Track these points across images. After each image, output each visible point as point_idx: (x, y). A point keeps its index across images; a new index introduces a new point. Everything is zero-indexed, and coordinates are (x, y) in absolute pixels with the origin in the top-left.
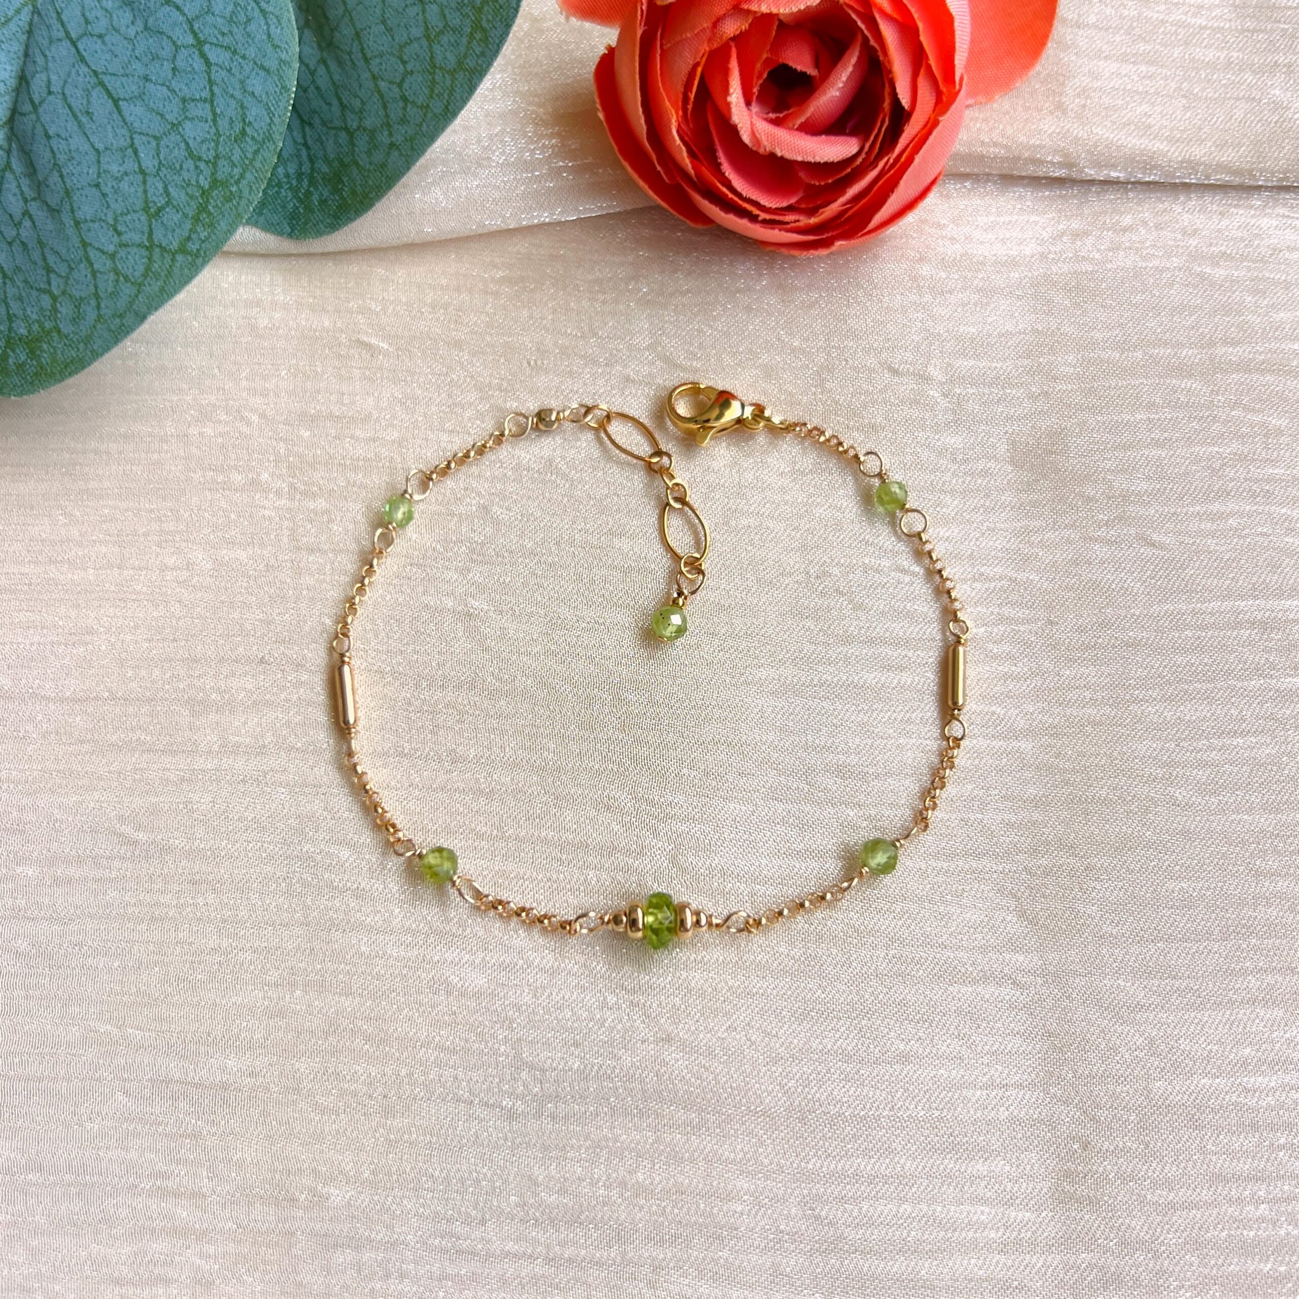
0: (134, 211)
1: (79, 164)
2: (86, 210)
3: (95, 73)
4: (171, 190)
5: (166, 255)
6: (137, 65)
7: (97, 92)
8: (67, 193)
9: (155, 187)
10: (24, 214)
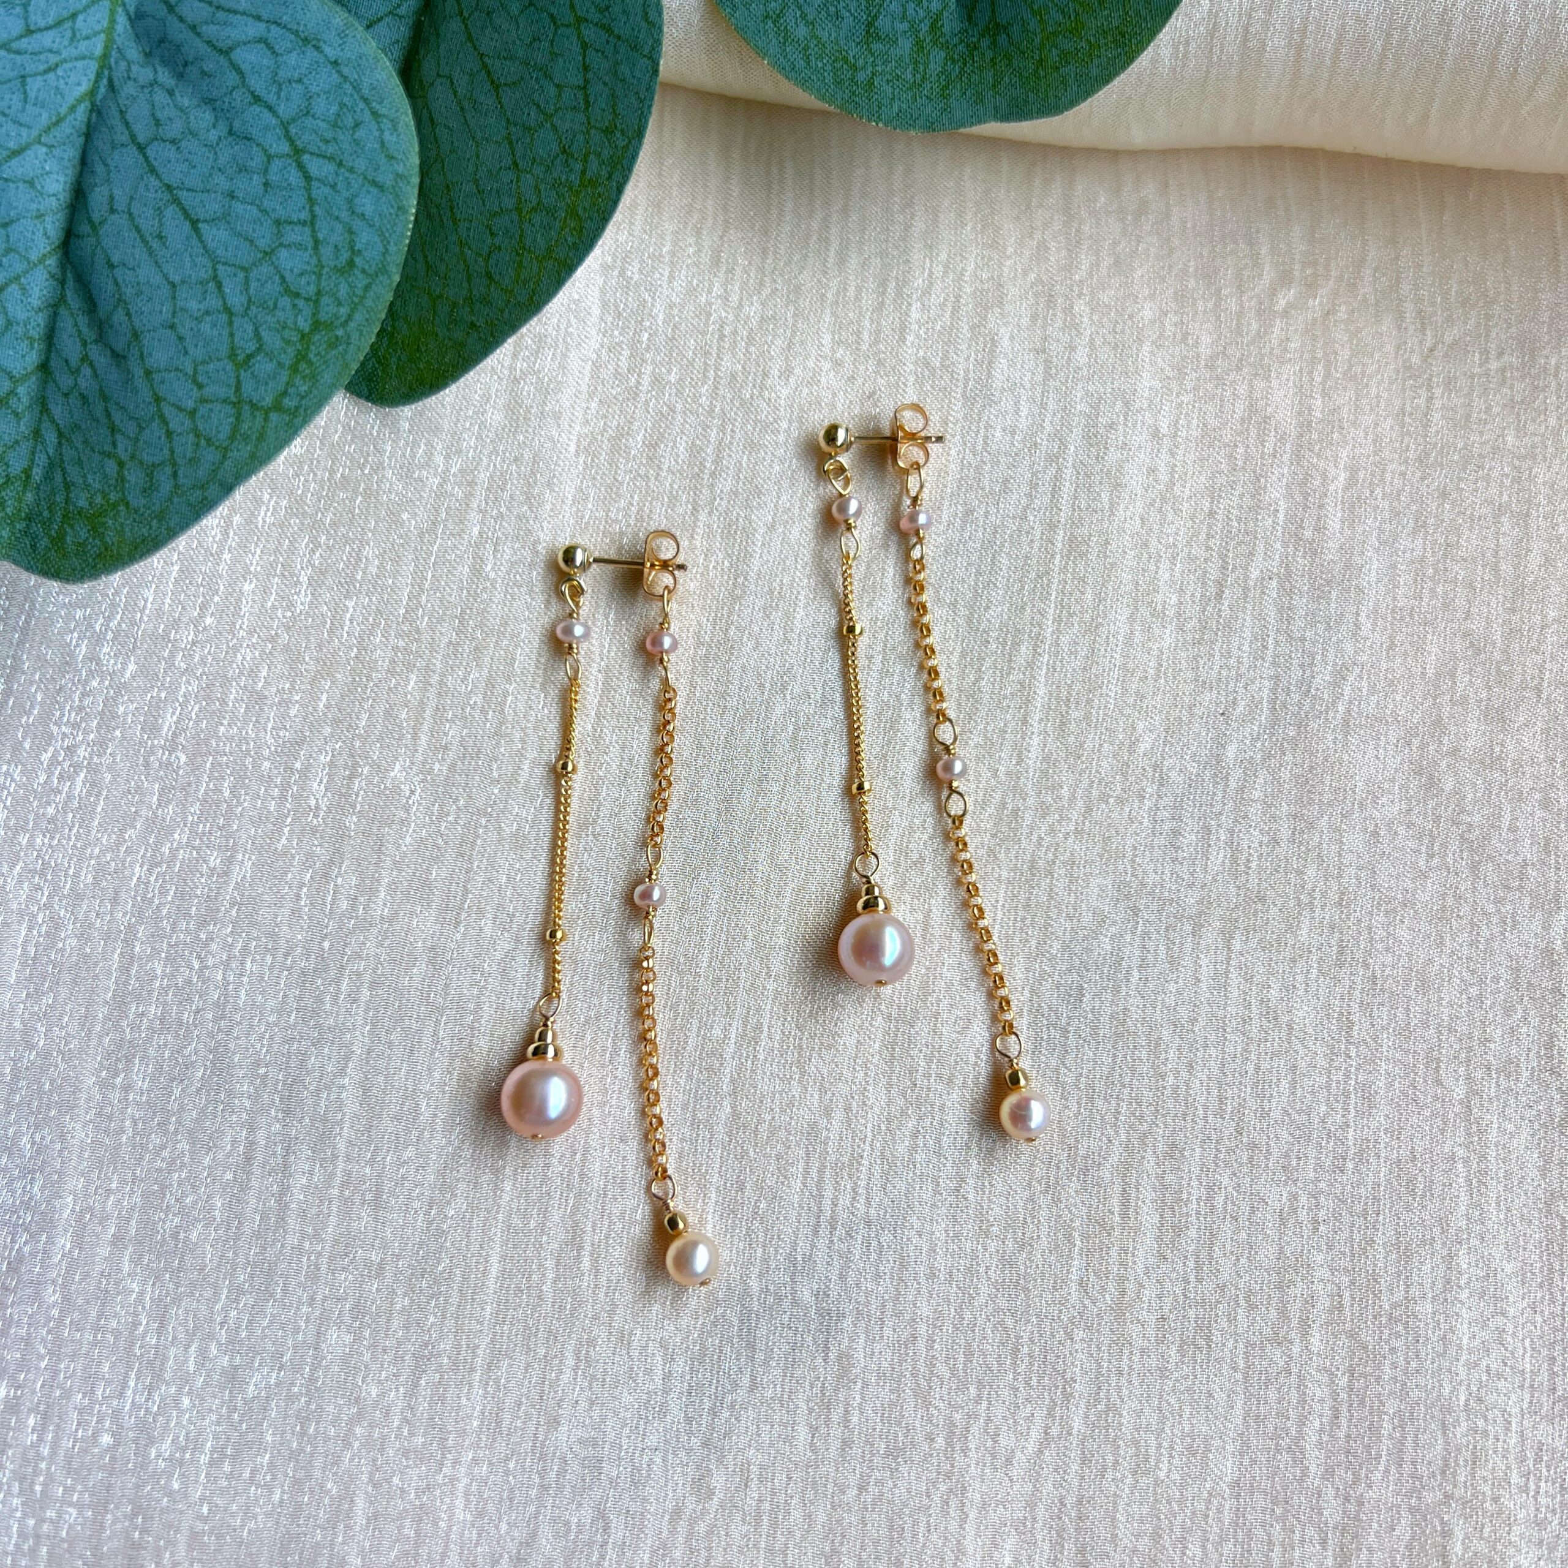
0: (219, 360)
1: (150, 299)
2: (159, 355)
3: (169, 187)
4: (264, 334)
5: (258, 414)
6: (220, 180)
7: (170, 211)
8: (136, 335)
9: (244, 329)
10: (82, 360)
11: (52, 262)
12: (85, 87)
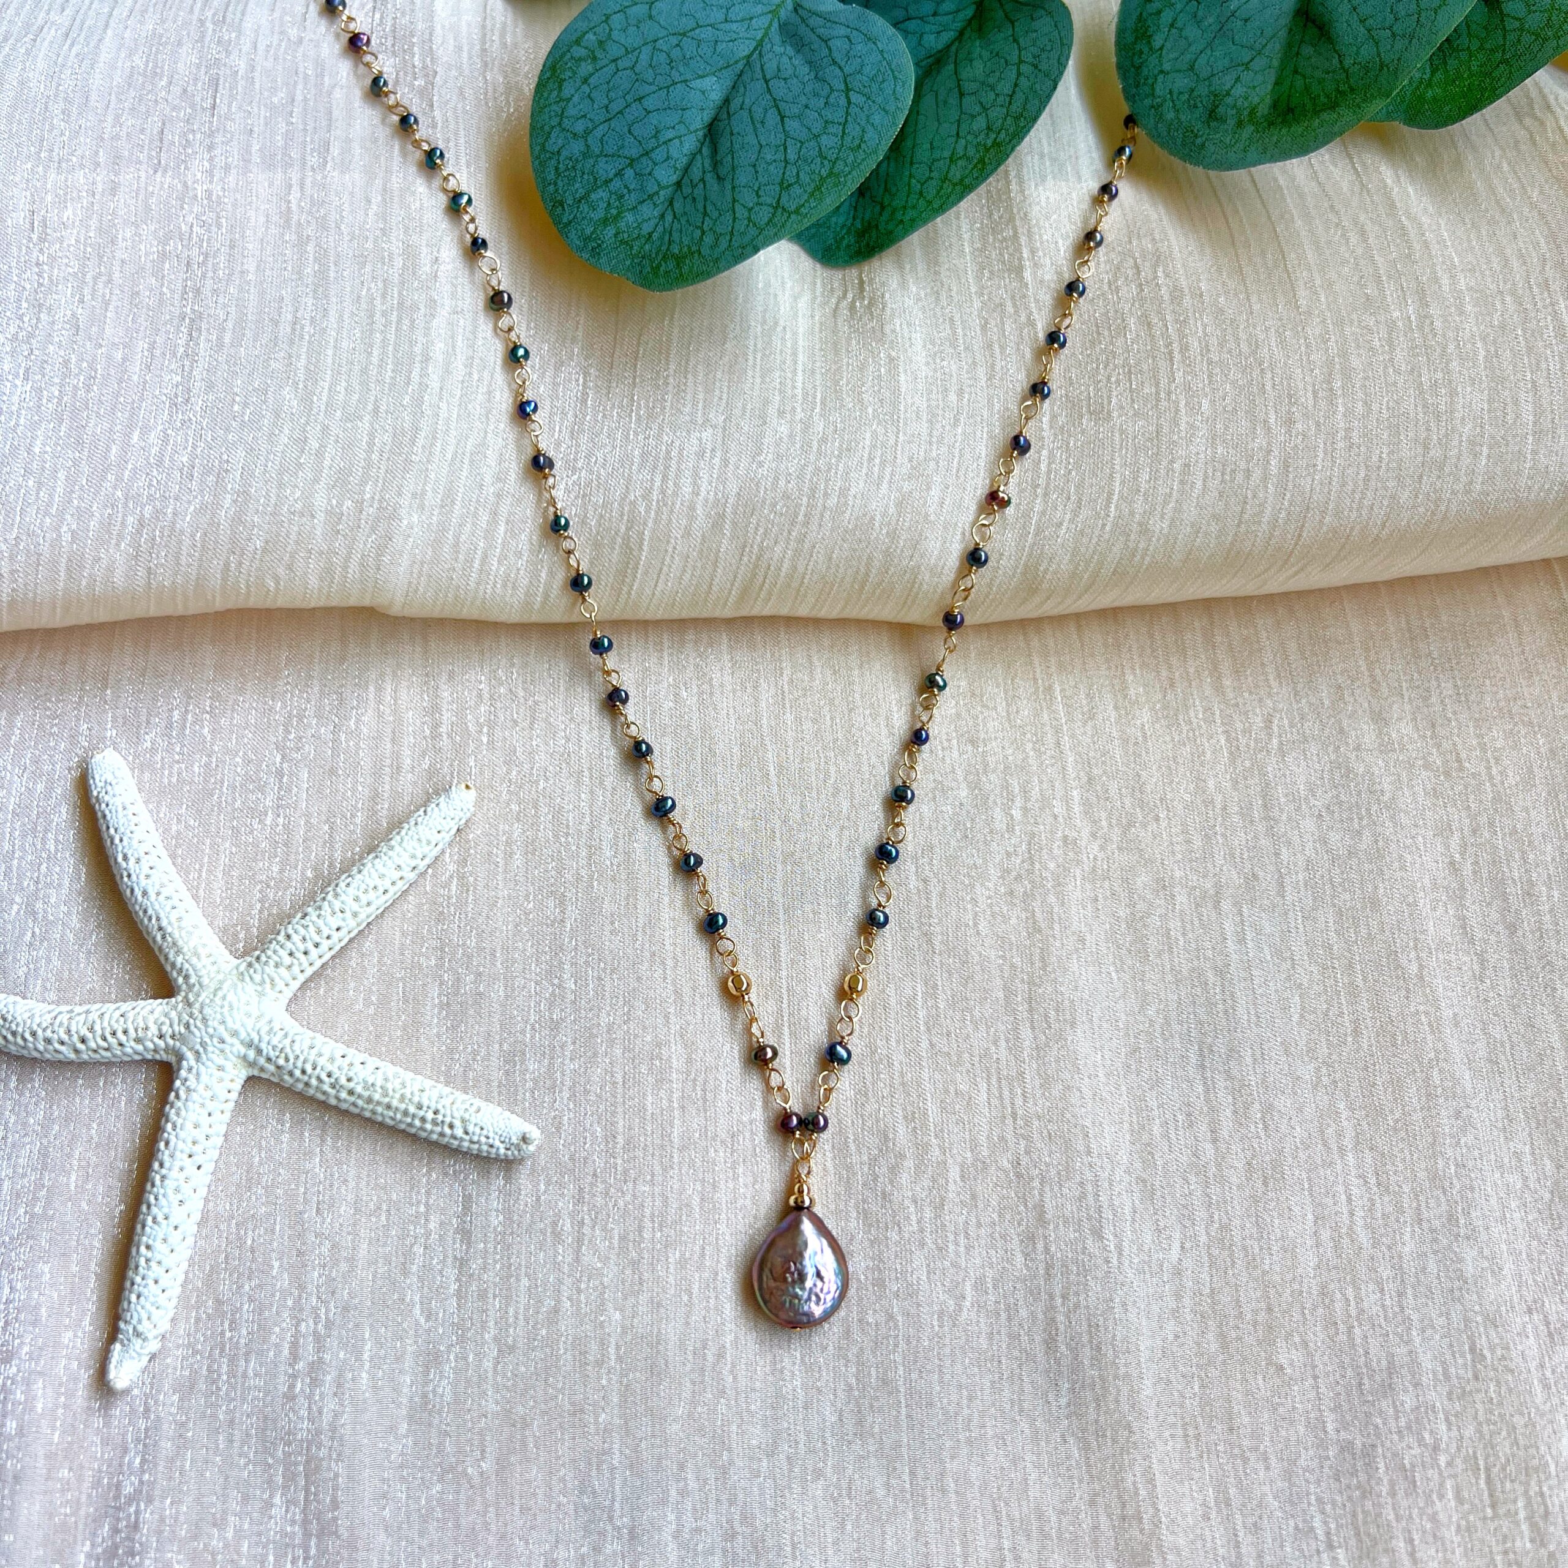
11: (701, 133)
12: (746, 53)
